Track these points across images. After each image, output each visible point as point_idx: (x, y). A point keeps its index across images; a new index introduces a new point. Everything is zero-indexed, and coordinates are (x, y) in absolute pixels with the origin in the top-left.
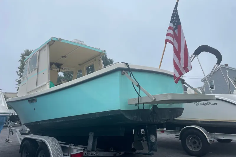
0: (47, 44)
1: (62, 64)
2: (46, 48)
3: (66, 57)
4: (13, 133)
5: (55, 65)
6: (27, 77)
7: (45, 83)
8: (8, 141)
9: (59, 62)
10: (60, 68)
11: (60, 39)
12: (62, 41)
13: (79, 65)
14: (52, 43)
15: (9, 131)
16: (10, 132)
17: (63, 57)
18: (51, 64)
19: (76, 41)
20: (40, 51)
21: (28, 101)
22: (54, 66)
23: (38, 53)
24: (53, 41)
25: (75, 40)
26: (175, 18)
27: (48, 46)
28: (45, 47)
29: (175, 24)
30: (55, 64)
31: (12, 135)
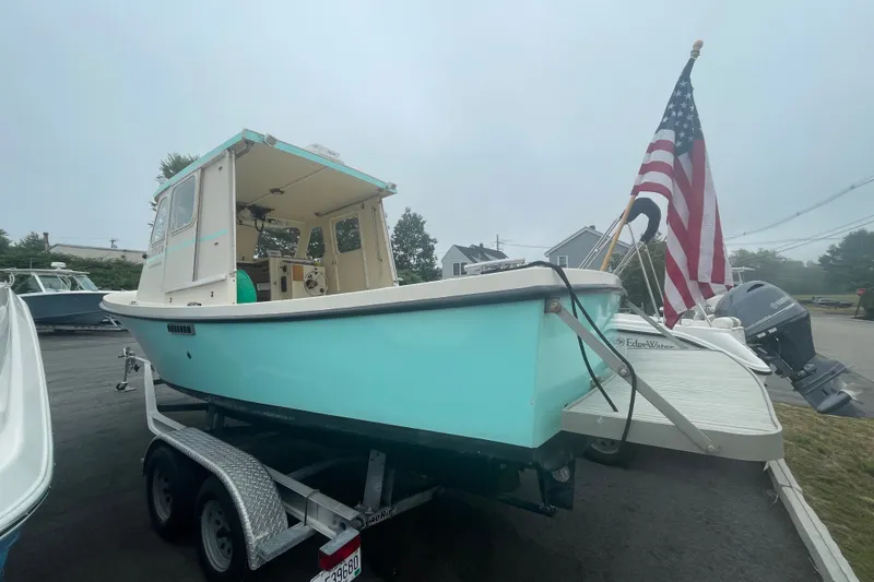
0: (229, 149)
1: (269, 210)
2: (225, 163)
3: (282, 192)
4: (137, 368)
5: (251, 211)
6: (165, 243)
7: (223, 277)
8: (123, 388)
9: (263, 202)
10: (264, 220)
11: (272, 140)
12: (276, 147)
13: (317, 214)
14: (244, 150)
15: (124, 363)
16: (127, 365)
17: (274, 191)
18: (240, 207)
19: (316, 151)
20: (203, 169)
21: (166, 324)
22: (247, 213)
23: (197, 175)
24: (248, 143)
25: (316, 146)
26: (680, 114)
27: (231, 157)
28: (220, 158)
29: (682, 135)
30: (249, 208)
31: (133, 370)
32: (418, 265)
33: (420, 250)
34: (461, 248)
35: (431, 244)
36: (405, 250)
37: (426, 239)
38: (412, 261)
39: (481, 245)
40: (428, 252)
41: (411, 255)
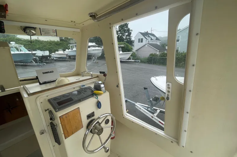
32: (126, 39)
33: (127, 34)
34: (141, 33)
35: (130, 31)
36: (122, 34)
37: (129, 30)
38: (124, 38)
39: (147, 32)
40: (130, 34)
41: (124, 35)
